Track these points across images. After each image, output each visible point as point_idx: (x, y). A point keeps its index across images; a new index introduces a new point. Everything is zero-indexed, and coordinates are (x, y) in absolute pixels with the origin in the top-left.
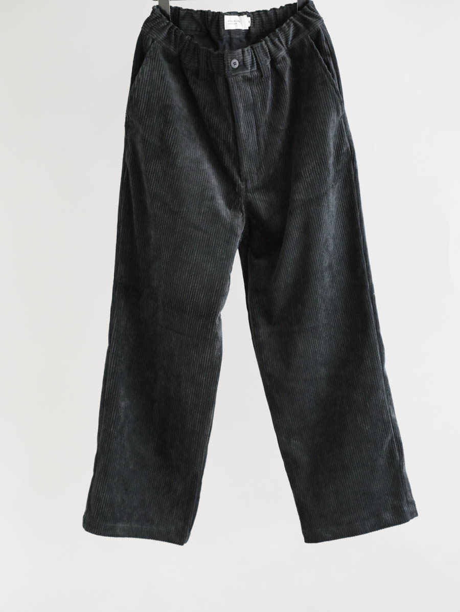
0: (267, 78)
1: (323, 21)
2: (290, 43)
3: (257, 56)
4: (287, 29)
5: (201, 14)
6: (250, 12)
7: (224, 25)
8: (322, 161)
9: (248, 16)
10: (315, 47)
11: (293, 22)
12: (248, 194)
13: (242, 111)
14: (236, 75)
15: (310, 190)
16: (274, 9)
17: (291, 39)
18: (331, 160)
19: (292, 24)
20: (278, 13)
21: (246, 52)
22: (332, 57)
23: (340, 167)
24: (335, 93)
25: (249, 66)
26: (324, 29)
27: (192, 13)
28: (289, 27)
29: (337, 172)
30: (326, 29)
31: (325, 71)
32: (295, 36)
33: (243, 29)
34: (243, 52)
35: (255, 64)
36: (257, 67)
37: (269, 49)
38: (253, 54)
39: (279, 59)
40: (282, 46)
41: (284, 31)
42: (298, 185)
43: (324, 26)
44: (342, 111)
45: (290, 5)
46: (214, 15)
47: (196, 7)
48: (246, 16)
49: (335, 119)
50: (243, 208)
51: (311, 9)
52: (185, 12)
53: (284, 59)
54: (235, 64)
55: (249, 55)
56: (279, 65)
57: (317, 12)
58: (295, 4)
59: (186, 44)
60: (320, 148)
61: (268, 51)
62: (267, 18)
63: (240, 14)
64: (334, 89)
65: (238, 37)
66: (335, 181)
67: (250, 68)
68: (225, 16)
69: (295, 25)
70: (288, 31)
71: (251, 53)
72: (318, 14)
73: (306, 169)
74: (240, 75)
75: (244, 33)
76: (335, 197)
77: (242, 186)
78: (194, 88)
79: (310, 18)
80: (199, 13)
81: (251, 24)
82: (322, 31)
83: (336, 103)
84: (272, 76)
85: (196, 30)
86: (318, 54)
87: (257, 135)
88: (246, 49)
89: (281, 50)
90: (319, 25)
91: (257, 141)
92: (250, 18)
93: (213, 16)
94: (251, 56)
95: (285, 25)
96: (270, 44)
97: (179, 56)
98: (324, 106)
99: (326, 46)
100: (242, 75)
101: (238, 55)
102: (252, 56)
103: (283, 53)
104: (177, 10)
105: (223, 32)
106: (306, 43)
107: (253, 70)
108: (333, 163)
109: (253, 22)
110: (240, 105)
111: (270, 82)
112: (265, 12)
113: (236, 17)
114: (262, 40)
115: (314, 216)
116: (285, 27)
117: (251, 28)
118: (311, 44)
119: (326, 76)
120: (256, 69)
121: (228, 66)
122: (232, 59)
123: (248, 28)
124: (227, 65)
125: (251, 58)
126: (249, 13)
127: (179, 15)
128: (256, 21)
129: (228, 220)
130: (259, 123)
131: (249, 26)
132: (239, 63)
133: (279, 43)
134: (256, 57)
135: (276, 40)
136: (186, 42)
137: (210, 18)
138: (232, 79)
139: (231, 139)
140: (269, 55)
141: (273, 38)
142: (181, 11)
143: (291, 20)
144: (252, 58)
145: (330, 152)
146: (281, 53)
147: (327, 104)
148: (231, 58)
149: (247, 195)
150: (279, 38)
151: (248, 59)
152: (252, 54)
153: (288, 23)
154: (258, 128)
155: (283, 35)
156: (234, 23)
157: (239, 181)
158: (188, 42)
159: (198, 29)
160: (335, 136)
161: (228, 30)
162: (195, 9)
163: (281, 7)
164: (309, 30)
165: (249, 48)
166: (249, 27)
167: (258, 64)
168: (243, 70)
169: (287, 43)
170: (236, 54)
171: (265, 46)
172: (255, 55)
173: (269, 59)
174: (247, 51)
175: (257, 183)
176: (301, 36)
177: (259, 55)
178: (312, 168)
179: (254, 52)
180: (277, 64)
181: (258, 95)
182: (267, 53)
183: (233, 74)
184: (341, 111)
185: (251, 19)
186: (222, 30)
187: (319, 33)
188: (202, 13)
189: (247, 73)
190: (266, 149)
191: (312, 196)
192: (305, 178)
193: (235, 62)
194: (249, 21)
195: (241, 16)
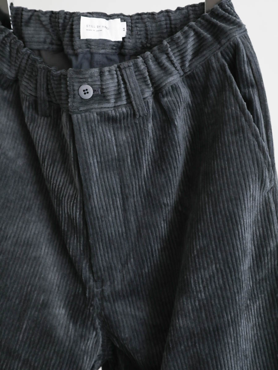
0: (145, 118)
1: (246, 30)
2: (187, 64)
3: (127, 81)
4: (183, 41)
5: (51, 16)
6: (126, 14)
7: (79, 32)
8: (229, 267)
9: (123, 20)
10: (229, 72)
11: (194, 30)
12: (105, 304)
13: (95, 169)
14: (86, 111)
15: (204, 315)
16: (168, 11)
17: (189, 57)
18: (246, 264)
19: (192, 34)
21: (107, 73)
22: (258, 90)
23: (263, 273)
24: (257, 150)
25: (113, 97)
26: (246, 42)
27: (38, 16)
28: (187, 37)
29: (257, 283)
30: (250, 43)
31: (243, 111)
32: (197, 53)
33: (113, 40)
34: (101, 74)
35: (124, 94)
36: (127, 99)
37: (149, 72)
38: (120, 77)
39: (167, 88)
40: (173, 69)
41: (177, 43)
42: (183, 302)
43: (246, 38)
44: (270, 181)
45: (194, 6)
46: (68, 16)
47: (45, 7)
48: (120, 19)
49: (257, 194)
50: (97, 323)
51: (226, 10)
52: (30, 13)
53: (176, 89)
54: (86, 92)
55: (112, 79)
56: (166, 99)
57: (236, 16)
58: (202, 4)
60: (226, 243)
61: (147, 74)
62: (154, 24)
63: (109, 17)
64: (256, 143)
65: (102, 51)
66: (253, 297)
67: (113, 101)
68: (82, 18)
69: (197, 34)
70: (184, 43)
71: (115, 76)
72: (239, 18)
73: (198, 278)
74: (93, 110)
75: (114, 45)
76: (251, 325)
77: (95, 290)
79: (223, 25)
80: (48, 15)
81: (127, 33)
82: (241, 46)
83: (258, 167)
84: (154, 117)
85: (45, 42)
86: (232, 82)
87: (125, 210)
88: (106, 69)
89: (171, 74)
90: (237, 36)
91: (124, 220)
92: (125, 23)
93: (65, 18)
94: (116, 80)
95: (179, 34)
96: (151, 63)
98: (236, 170)
99: (247, 71)
100: (98, 110)
101: (91, 77)
102: (118, 82)
103: (175, 78)
104: (19, 12)
105: (77, 43)
106: (214, 65)
107: (119, 103)
108: (250, 268)
109: (130, 29)
110: (93, 161)
111: (150, 125)
112: (152, 15)
113: (103, 21)
114: (138, 56)
115: (209, 359)
116: (179, 38)
117: (126, 40)
118: (222, 67)
119: (243, 119)
120: (125, 103)
121: (74, 95)
122: (81, 83)
123: (121, 40)
124: (72, 93)
125: (116, 84)
126: (124, 16)
127: (22, 18)
128: (135, 29)
129: (67, 344)
130: (127, 191)
131: (124, 36)
132: (94, 91)
133: (168, 64)
134: (125, 83)
135: (164, 59)
137: (61, 21)
138: (79, 116)
139: (78, 214)
140: (149, 82)
141: (159, 55)
142: (24, 13)
143: (191, 27)
144: (119, 85)
145: (244, 252)
146: (171, 79)
147: (242, 167)
148: (79, 82)
149: (102, 305)
150: (167, 54)
151: (111, 85)
152: (118, 77)
153: (185, 32)
154: (125, 198)
155: (176, 51)
156: (96, 29)
157: (92, 281)
159: (48, 41)
160: (256, 222)
161: (87, 40)
162: (44, 10)
163: (179, 9)
164: (219, 43)
165: (114, 67)
166: (123, 38)
167: (128, 95)
168: (99, 103)
169: (183, 65)
170: (87, 76)
171: (143, 67)
172: (123, 79)
173: (149, 88)
174: (109, 71)
175: (120, 287)
176: (207, 53)
177: (131, 80)
178: (210, 277)
179: (122, 75)
180: (163, 97)
181: (127, 145)
182: (145, 78)
183: (81, 109)
184: (268, 180)
185: (127, 26)
186: (77, 39)
187: (236, 49)
188: (52, 14)
189: (109, 107)
190: (139, 232)
191: (206, 326)
192: (195, 293)
193: (87, 90)
194: (124, 28)
195: (111, 20)
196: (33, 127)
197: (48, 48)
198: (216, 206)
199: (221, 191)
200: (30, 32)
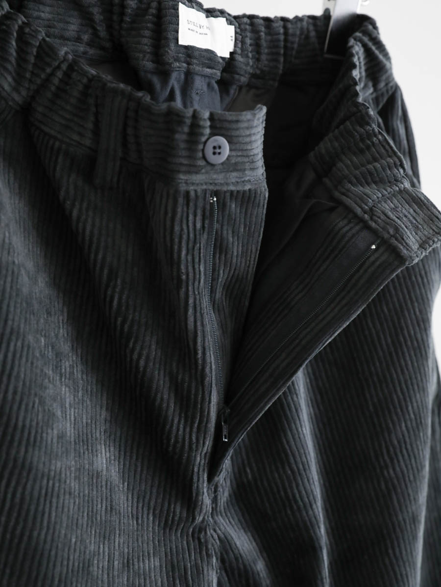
7: (177, 32)
9: (230, 23)
20: (291, 31)
59: (59, 74)
62: (269, 38)
63: (210, 13)
65: (207, 71)
75: (220, 65)
78: (75, 213)
81: (236, 45)
85: (78, 39)
92: (233, 27)
97: (26, 111)
98: (420, 280)
109: (240, 39)
117: (236, 57)
123: (228, 56)
126: (229, 14)
128: (245, 40)
131: (232, 50)
136: (58, 67)
156: (200, 30)
158: (64, 67)
159: (86, 37)
161: (187, 48)
166: (231, 53)
185: (235, 33)
192: (378, 470)
193: (220, 147)
194: (231, 37)
195: (212, 18)
196: (80, 210)
197: (85, 53)
198: (397, 335)
199: (402, 311)
200: (43, 15)
